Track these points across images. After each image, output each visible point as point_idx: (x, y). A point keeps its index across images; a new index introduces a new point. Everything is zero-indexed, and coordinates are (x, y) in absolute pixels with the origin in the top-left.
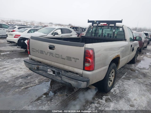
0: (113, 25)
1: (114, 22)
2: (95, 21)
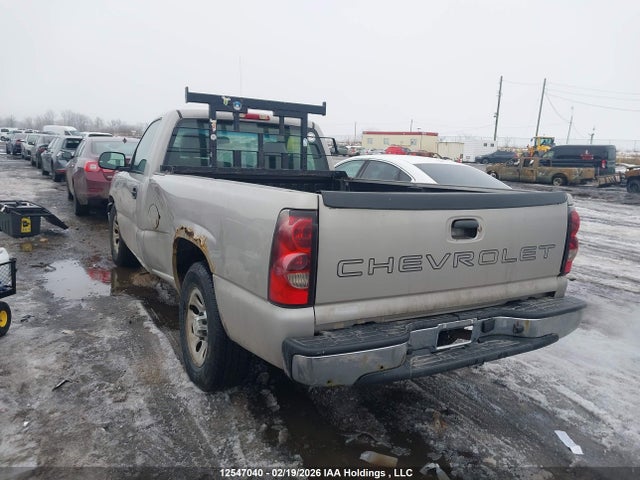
0: (297, 121)
1: (301, 111)
2: (226, 101)
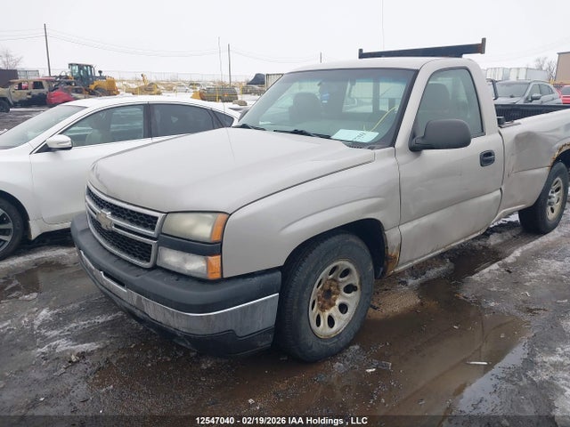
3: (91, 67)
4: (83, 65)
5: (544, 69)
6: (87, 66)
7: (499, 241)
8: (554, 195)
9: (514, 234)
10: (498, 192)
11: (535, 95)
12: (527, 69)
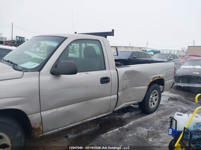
3: (24, 38)
4: (21, 37)
5: (184, 51)
6: (22, 37)
7: (128, 116)
8: (153, 98)
9: (136, 113)
10: (116, 96)
11: (171, 59)
12: (177, 51)
